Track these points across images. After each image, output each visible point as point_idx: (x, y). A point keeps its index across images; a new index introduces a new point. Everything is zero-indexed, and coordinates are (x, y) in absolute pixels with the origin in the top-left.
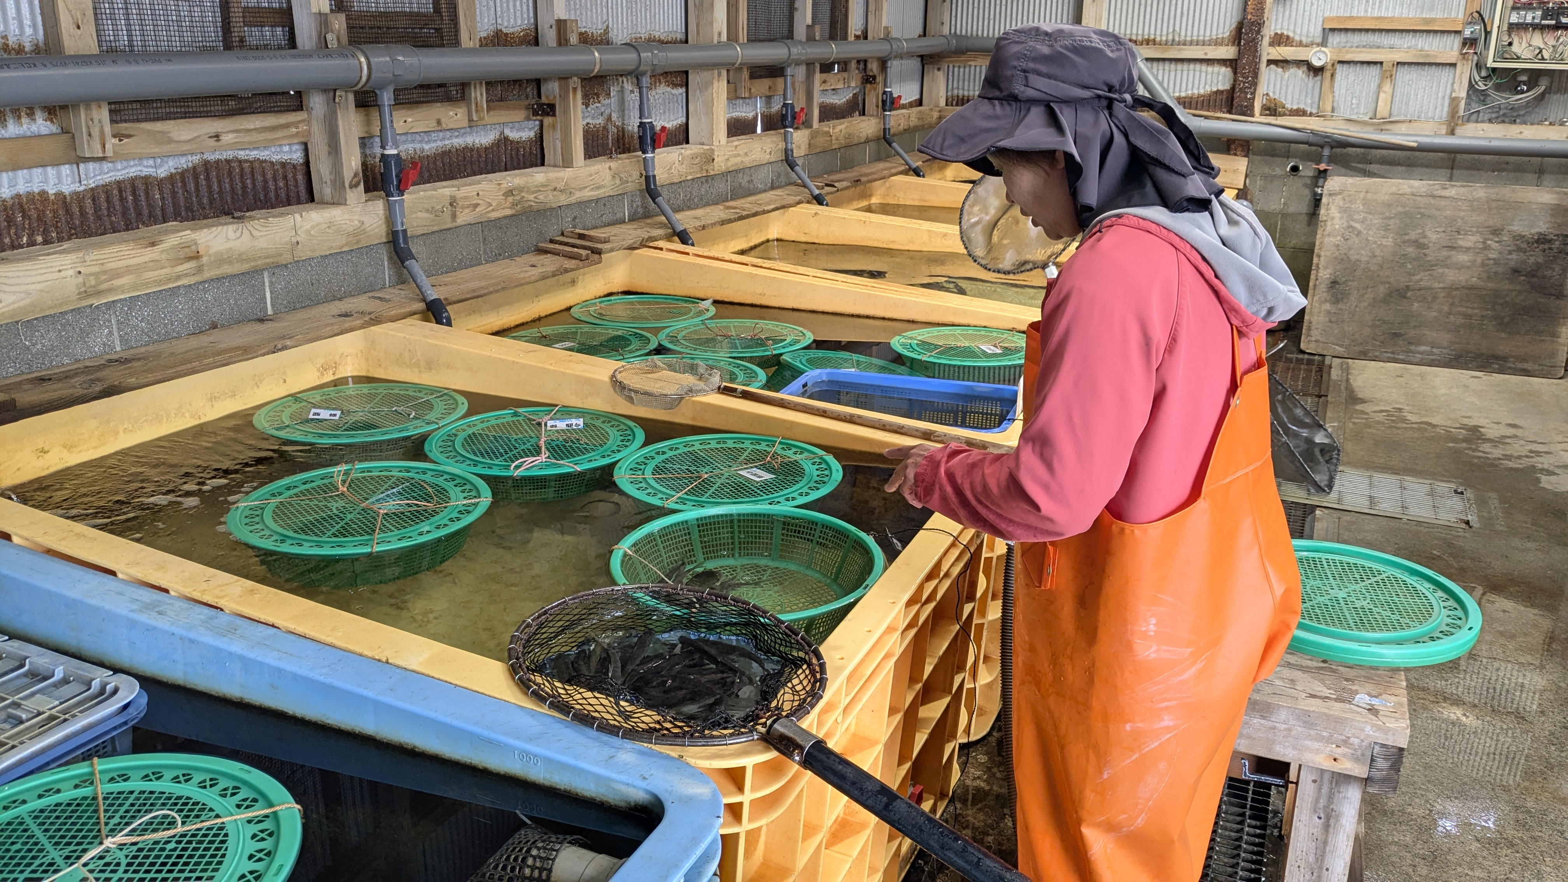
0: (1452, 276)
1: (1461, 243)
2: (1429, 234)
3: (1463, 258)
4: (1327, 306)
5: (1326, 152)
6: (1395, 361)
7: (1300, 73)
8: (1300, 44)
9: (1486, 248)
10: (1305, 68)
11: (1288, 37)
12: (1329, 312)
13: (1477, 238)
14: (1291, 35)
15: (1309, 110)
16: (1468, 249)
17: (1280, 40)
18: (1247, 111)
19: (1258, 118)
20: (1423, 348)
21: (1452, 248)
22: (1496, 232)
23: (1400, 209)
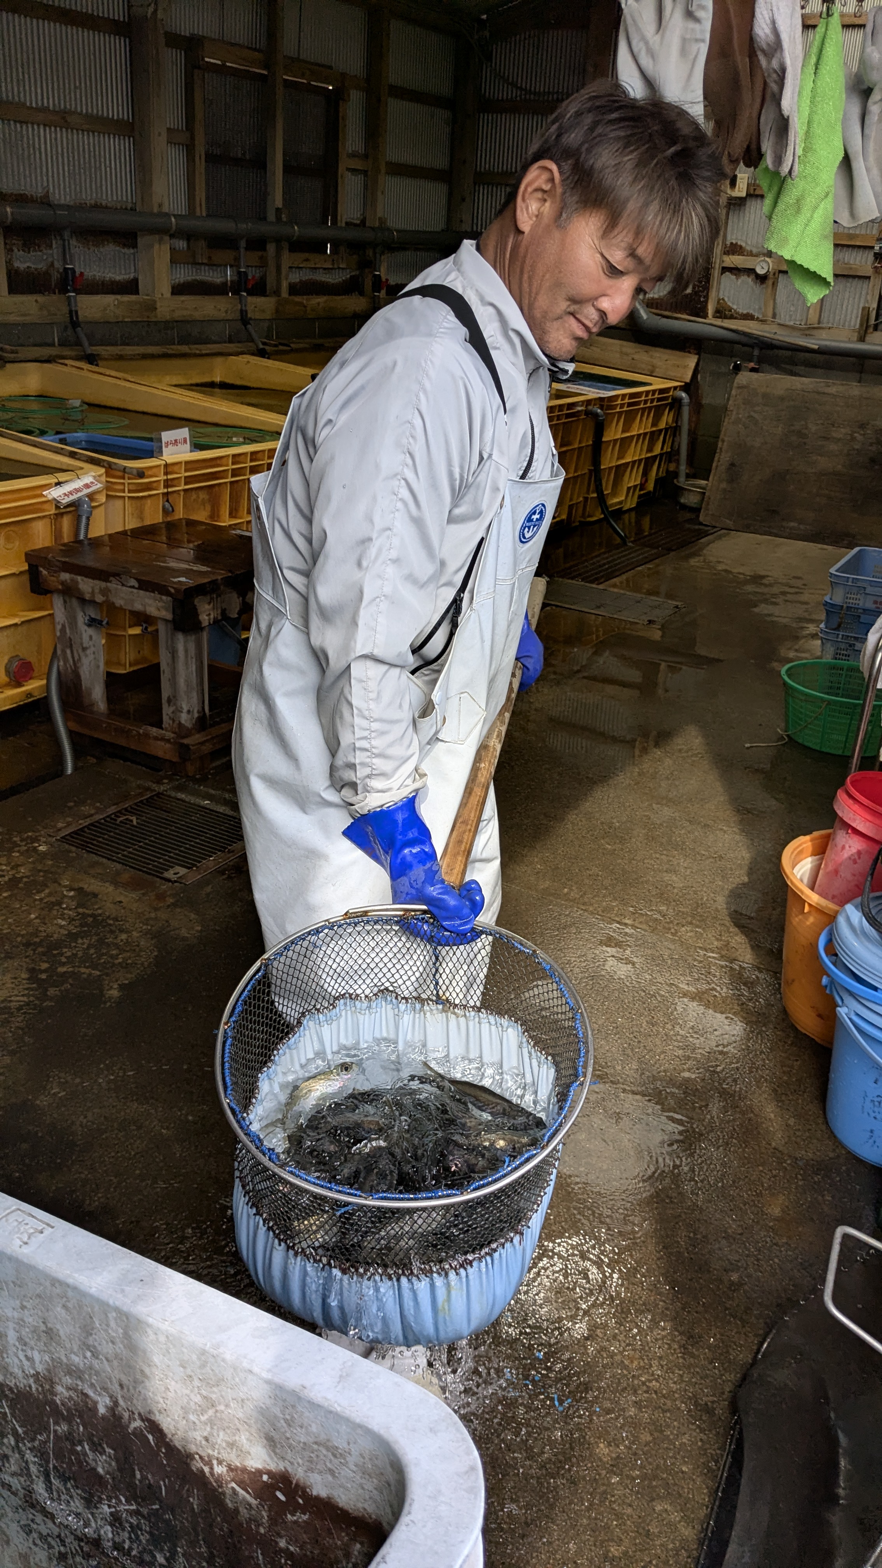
0: (824, 463)
1: (834, 435)
2: (810, 425)
3: (833, 447)
4: (724, 485)
5: (756, 352)
6: (770, 534)
7: (749, 280)
8: (751, 254)
9: (853, 439)
10: (753, 276)
11: (741, 247)
12: (725, 490)
13: (848, 430)
14: (743, 245)
15: (756, 315)
16: (839, 440)
17: (735, 249)
18: (701, 312)
19: (710, 319)
20: (792, 524)
21: (826, 438)
22: (862, 426)
23: (792, 403)
